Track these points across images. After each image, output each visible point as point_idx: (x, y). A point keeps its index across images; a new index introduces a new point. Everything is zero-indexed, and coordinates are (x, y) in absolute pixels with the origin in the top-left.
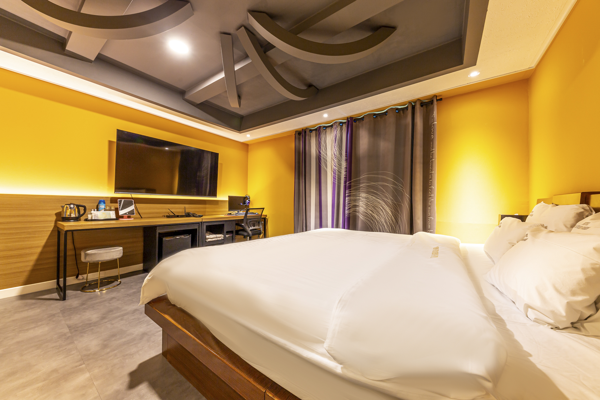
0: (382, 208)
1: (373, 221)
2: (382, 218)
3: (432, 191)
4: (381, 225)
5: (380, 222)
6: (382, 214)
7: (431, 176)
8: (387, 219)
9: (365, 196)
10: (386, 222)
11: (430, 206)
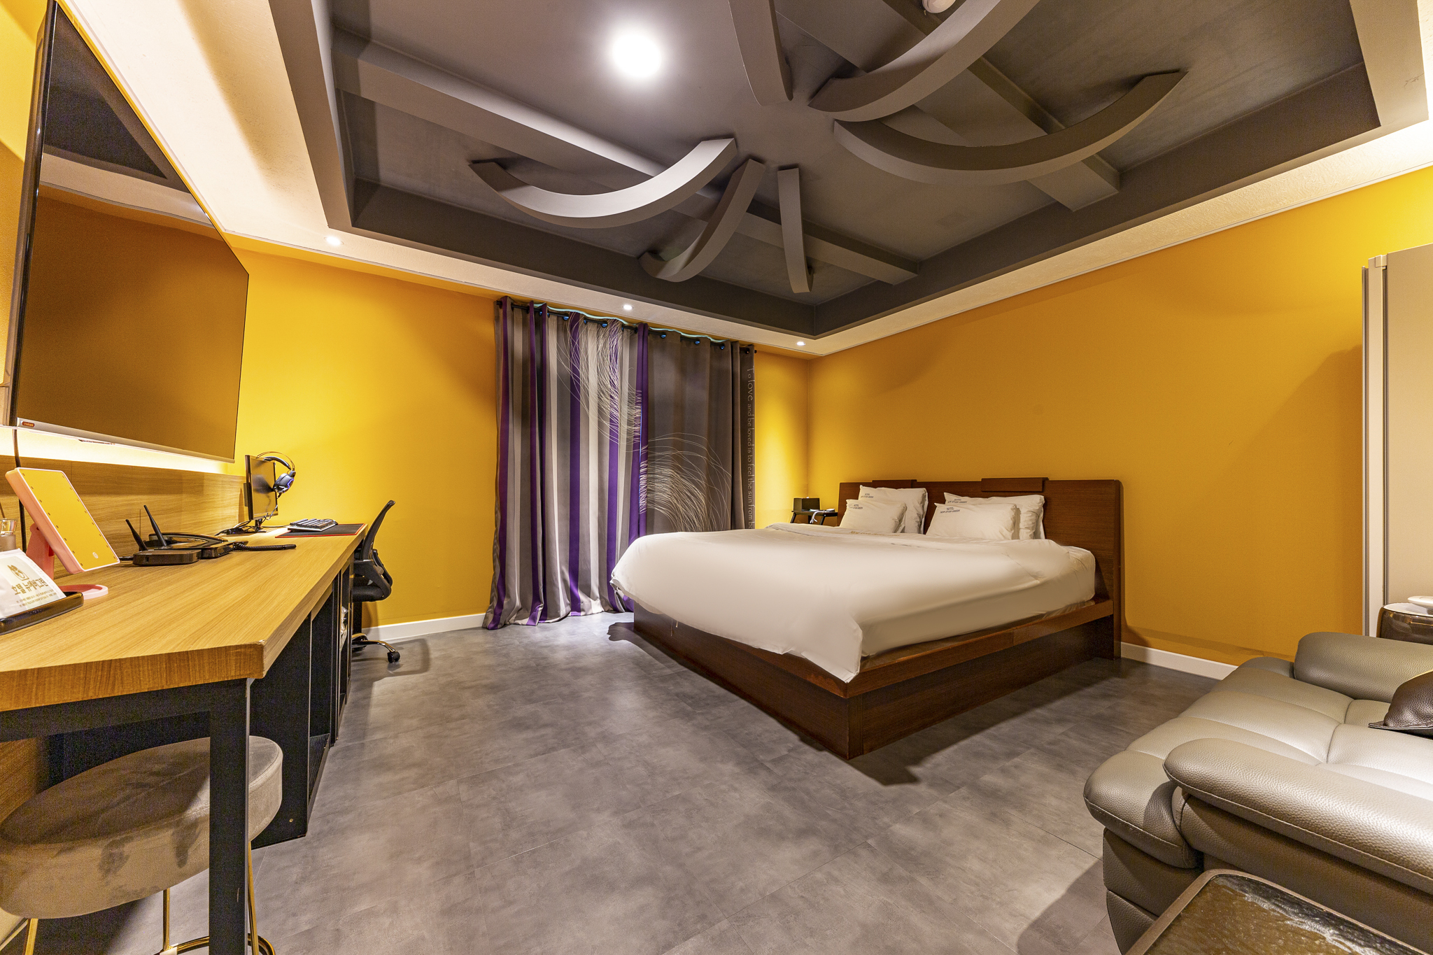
0: (689, 494)
1: (677, 515)
2: (689, 511)
3: (752, 471)
4: (687, 522)
5: (686, 517)
6: (689, 503)
7: (751, 450)
8: (699, 510)
9: (670, 473)
10: (697, 516)
11: (751, 490)
